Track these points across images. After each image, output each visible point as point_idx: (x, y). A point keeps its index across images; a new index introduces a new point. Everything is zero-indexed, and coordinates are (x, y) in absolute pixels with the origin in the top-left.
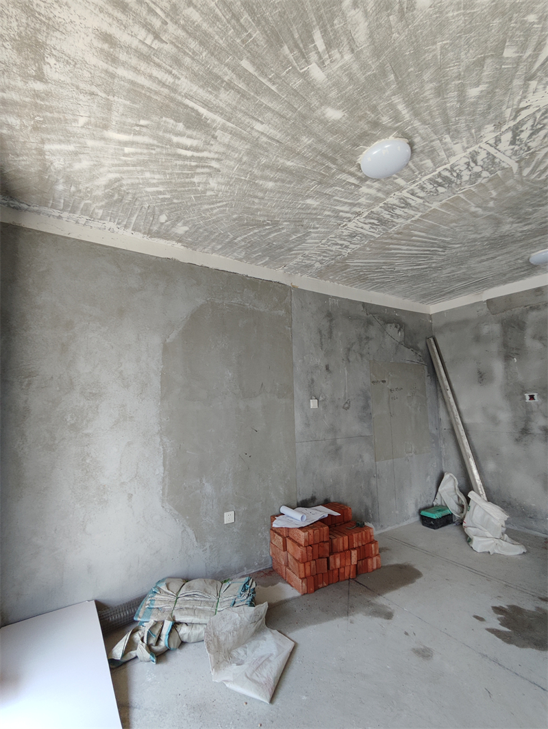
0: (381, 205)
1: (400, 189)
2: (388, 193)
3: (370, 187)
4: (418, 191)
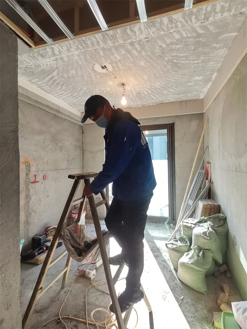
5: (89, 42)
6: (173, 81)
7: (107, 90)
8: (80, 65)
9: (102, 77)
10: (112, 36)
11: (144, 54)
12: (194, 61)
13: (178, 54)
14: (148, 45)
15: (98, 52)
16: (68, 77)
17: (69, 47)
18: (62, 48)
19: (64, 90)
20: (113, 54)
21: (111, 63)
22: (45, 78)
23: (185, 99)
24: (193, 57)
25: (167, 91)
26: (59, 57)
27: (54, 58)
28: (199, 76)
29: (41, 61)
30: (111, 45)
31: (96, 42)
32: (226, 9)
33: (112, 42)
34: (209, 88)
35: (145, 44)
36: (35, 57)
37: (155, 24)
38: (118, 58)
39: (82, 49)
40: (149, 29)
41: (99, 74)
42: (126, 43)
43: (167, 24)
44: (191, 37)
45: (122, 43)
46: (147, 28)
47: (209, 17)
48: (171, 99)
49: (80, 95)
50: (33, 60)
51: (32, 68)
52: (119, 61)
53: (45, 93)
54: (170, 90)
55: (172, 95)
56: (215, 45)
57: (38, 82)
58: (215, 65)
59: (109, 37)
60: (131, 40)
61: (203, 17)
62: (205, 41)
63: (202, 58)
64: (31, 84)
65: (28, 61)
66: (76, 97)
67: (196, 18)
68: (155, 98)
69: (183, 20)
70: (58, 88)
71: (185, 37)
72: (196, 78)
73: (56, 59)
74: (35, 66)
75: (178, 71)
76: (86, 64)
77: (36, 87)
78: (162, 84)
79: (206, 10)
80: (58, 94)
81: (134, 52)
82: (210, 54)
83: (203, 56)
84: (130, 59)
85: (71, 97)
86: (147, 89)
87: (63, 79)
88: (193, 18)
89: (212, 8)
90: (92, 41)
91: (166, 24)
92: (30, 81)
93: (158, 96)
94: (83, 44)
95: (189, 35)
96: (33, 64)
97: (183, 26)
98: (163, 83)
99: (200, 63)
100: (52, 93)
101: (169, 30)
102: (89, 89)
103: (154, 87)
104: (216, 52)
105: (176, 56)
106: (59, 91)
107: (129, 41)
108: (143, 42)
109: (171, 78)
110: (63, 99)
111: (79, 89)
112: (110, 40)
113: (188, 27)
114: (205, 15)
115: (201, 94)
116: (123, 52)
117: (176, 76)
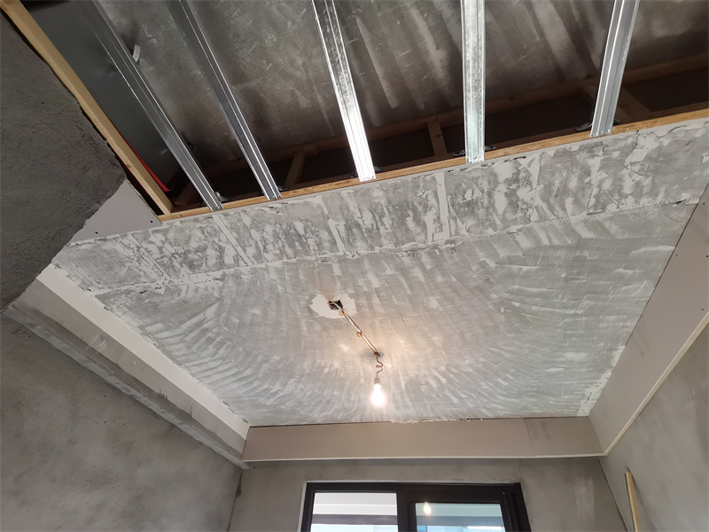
0: (377, 250)
1: (343, 260)
2: (359, 262)
3: (368, 283)
4: (326, 244)
5: (311, 242)
6: (507, 355)
7: (332, 365)
8: (278, 294)
9: (325, 329)
10: (369, 231)
11: (440, 279)
12: (565, 308)
13: (525, 288)
14: (451, 257)
15: (330, 267)
16: (242, 324)
17: (262, 248)
18: (245, 251)
19: (222, 358)
20: (364, 273)
21: (355, 296)
22: (182, 322)
23: (538, 411)
24: (562, 298)
25: (491, 384)
26: (232, 270)
27: (218, 274)
28: (578, 352)
29: (186, 280)
30: (363, 251)
31: (329, 241)
32: (645, 190)
33: (367, 244)
34: (602, 386)
35: (446, 256)
36: (173, 267)
37: (476, 211)
38: (376, 283)
39: (293, 256)
40: (458, 220)
41: (322, 320)
42: (400, 250)
43: (504, 212)
44: (561, 247)
45: (390, 250)
46: (454, 219)
47: (608, 204)
48: (500, 407)
49: (260, 375)
50: (165, 274)
51: (158, 295)
52: (377, 291)
53: (171, 362)
54: (500, 380)
55: (504, 395)
56: (621, 270)
57: (161, 331)
58: (621, 324)
59: (362, 233)
60: (413, 243)
61: (593, 201)
62: (595, 257)
63: (586, 303)
64: (141, 336)
65: (154, 276)
66: (247, 381)
67: (576, 202)
68: (455, 400)
69: (544, 206)
70: (207, 352)
71: (546, 246)
72: (570, 355)
73: (224, 275)
74: (167, 289)
75: (522, 330)
76: (292, 292)
77: (153, 346)
78: (479, 363)
79: (599, 186)
80: (204, 367)
81: (418, 273)
82: (608, 294)
83: (588, 299)
84: (404, 289)
85: (234, 379)
86: (439, 372)
87: (226, 329)
88: (569, 202)
89: (613, 184)
90: (320, 239)
91: (500, 212)
92: (141, 328)
93: (463, 396)
94: (297, 244)
95: (556, 242)
96: (163, 283)
97: (542, 218)
98: (482, 360)
99: (581, 315)
100: (187, 365)
101: (508, 227)
102: (287, 359)
103: (456, 367)
104: (624, 288)
105: (520, 292)
106: (207, 360)
107: (408, 246)
108: (441, 251)
109: (503, 347)
110: (211, 383)
111: (260, 358)
112: (364, 238)
113: (556, 223)
114: (597, 197)
115: (582, 401)
116: (389, 272)
117: (516, 343)
